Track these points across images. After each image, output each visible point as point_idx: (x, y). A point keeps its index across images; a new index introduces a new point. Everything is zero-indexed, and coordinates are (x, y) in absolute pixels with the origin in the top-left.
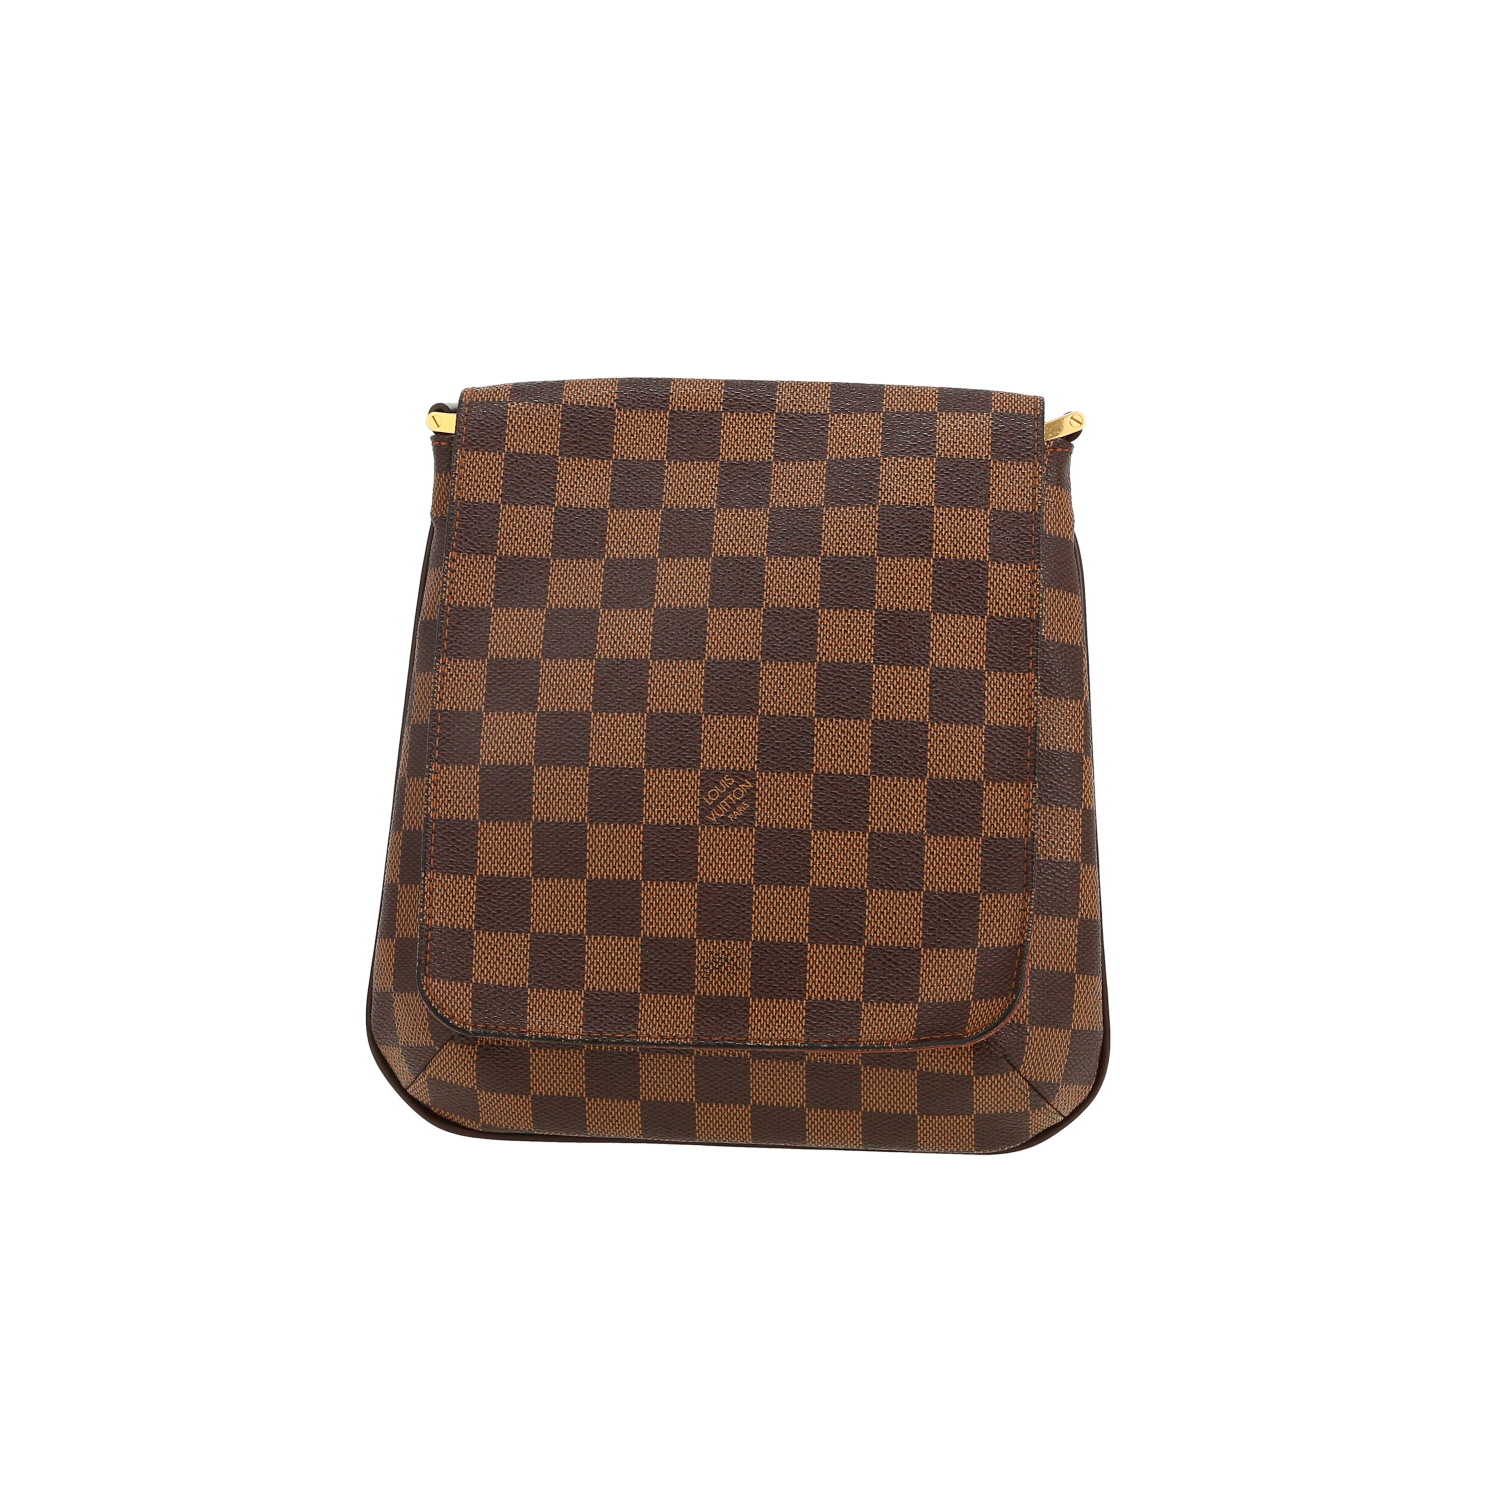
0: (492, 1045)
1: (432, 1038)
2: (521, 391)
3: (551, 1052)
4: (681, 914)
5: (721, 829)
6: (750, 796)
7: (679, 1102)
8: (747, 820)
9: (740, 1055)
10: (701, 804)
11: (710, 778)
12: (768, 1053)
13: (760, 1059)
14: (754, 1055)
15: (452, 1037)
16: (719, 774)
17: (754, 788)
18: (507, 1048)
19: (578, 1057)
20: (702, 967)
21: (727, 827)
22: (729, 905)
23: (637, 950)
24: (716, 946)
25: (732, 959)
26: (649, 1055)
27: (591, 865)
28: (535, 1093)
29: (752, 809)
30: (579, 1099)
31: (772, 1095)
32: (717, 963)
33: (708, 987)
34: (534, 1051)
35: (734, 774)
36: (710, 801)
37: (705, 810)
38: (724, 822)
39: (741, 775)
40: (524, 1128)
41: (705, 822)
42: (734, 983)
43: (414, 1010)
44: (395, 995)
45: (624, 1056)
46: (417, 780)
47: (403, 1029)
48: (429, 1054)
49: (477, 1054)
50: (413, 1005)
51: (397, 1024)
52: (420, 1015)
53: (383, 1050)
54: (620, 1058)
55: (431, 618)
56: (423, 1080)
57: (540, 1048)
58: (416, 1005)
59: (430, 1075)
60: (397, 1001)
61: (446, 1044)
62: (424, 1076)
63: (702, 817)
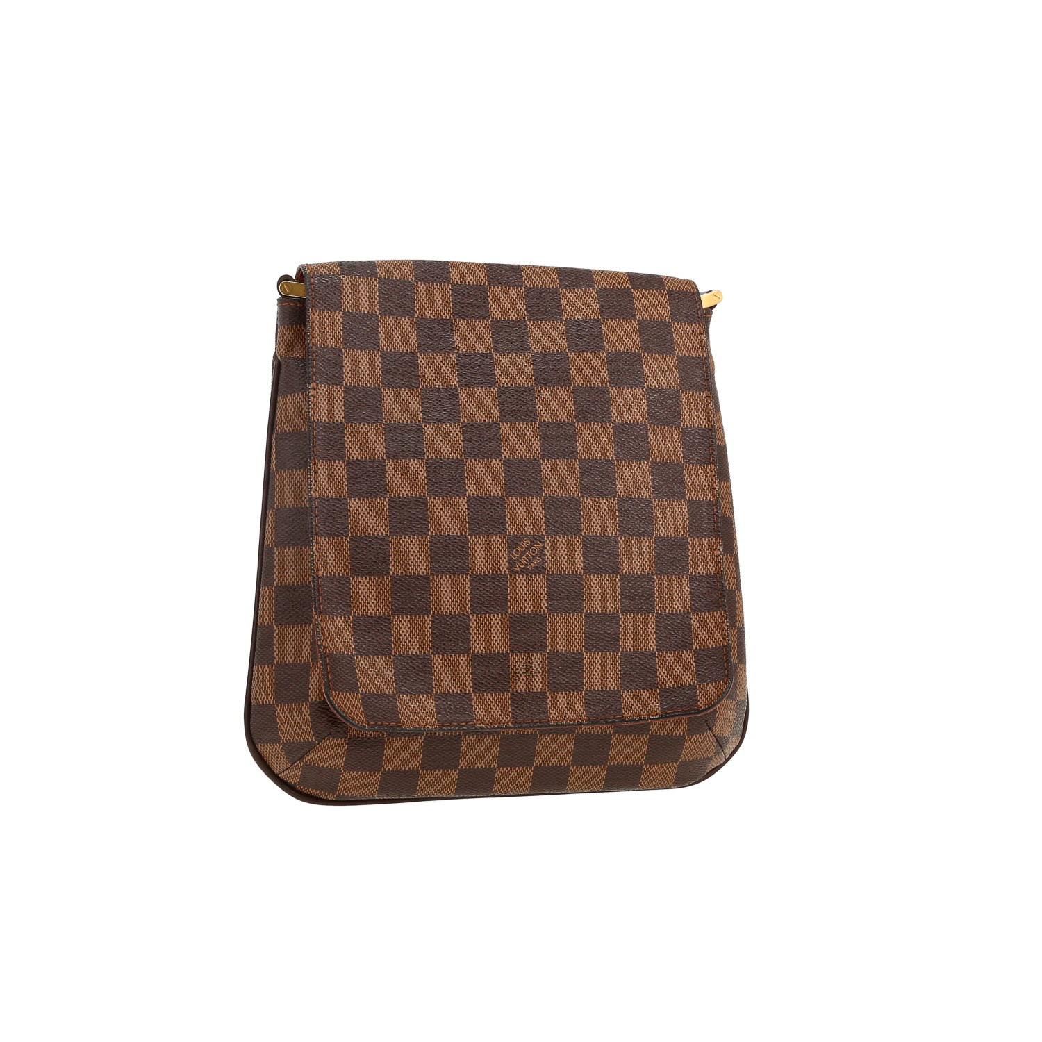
0: (358, 737)
1: (314, 735)
2: (349, 268)
3: (401, 739)
4: (498, 637)
5: (523, 576)
6: (542, 553)
7: (486, 768)
8: (540, 570)
9: (532, 732)
10: (509, 559)
11: (514, 541)
12: (551, 730)
13: (545, 734)
14: (541, 732)
15: (330, 734)
16: (521, 538)
17: (543, 547)
18: (369, 739)
19: (419, 742)
20: (515, 672)
21: (527, 575)
22: (531, 629)
23: (468, 663)
24: (524, 658)
25: (534, 666)
26: (469, 737)
28: (385, 769)
29: (543, 562)
30: (415, 771)
31: (549, 758)
32: (523, 669)
33: (519, 686)
34: (388, 739)
35: (529, 537)
36: (515, 557)
37: (512, 563)
38: (525, 571)
39: (535, 539)
40: (368, 796)
41: (512, 572)
42: (537, 682)
43: (298, 716)
44: (278, 706)
45: (452, 739)
46: (293, 549)
47: (286, 730)
48: (309, 747)
49: (348, 744)
50: (296, 712)
51: (280, 727)
52: (304, 719)
53: (260, 747)
54: (448, 741)
55: (293, 430)
56: (299, 766)
57: (393, 737)
58: (300, 712)
59: (306, 762)
60: (280, 710)
61: (324, 739)
62: (300, 763)
63: (510, 568)
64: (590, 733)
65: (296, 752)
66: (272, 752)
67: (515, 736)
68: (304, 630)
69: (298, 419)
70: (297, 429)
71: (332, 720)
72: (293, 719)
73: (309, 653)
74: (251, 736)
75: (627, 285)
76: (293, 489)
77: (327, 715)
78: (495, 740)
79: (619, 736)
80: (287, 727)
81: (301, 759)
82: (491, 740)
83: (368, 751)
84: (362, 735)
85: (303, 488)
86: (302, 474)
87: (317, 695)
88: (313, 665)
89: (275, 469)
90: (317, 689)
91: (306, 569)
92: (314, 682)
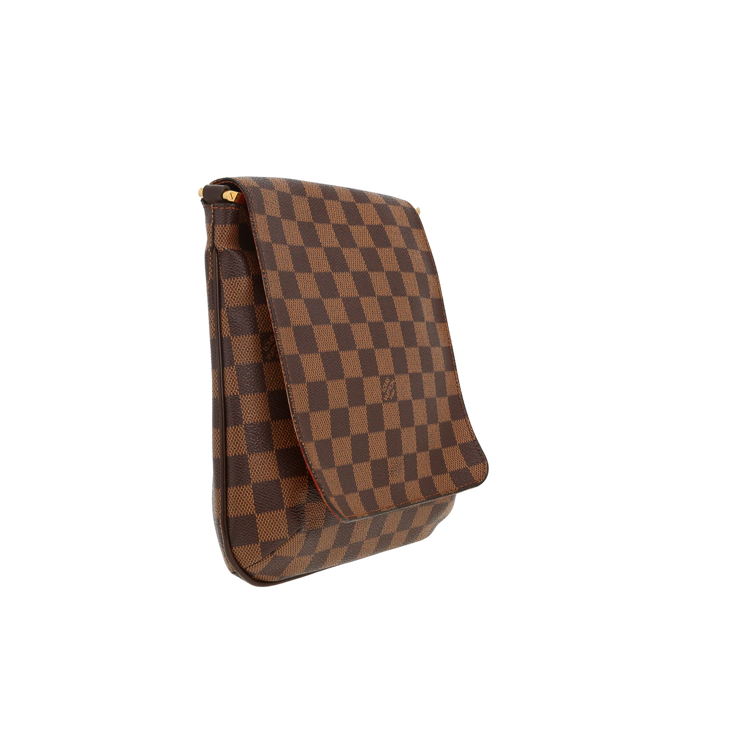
1: (288, 533)
2: (259, 182)
4: (382, 447)
5: (389, 403)
6: (395, 388)
8: (395, 398)
15: (298, 530)
16: (385, 378)
20: (391, 471)
23: (370, 467)
25: (399, 465)
27: (351, 428)
29: (396, 393)
32: (395, 468)
33: (394, 480)
35: (389, 376)
36: (384, 391)
37: (383, 394)
38: (389, 400)
39: (391, 377)
41: (384, 401)
43: (277, 520)
44: (258, 515)
46: (254, 395)
47: (265, 532)
48: (281, 543)
49: (305, 536)
50: (275, 518)
51: (260, 531)
52: (281, 522)
55: (240, 305)
56: (268, 559)
58: (278, 517)
59: (276, 554)
60: (260, 518)
61: (294, 535)
62: (271, 556)
63: (382, 399)
65: (270, 547)
66: (246, 553)
68: (269, 455)
70: (243, 304)
71: (299, 520)
72: (272, 524)
73: (277, 473)
76: (247, 349)
81: (272, 553)
85: (254, 349)
87: (291, 503)
88: (282, 481)
89: (230, 335)
90: (290, 498)
91: (265, 409)
92: (286, 493)
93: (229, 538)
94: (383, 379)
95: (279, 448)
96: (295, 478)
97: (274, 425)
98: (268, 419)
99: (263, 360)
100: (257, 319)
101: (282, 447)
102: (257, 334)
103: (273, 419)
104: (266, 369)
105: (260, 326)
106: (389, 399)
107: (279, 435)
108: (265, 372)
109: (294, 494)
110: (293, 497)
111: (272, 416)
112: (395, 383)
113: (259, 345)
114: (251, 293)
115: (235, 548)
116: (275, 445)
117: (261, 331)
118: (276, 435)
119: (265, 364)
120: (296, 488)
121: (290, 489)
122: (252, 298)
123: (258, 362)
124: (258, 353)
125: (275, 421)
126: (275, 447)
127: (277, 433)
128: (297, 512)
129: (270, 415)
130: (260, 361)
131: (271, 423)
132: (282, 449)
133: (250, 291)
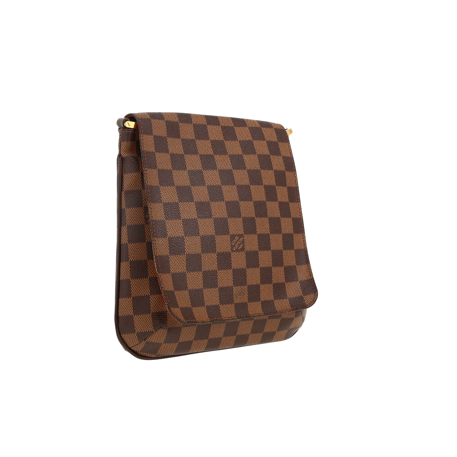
0: (171, 328)
1: (153, 328)
4: (229, 279)
6: (243, 243)
7: (218, 338)
8: (243, 249)
10: (231, 245)
13: (243, 321)
15: (161, 327)
16: (235, 236)
18: (175, 328)
20: (236, 295)
21: (238, 252)
22: (241, 275)
23: (217, 292)
24: (239, 288)
25: (243, 291)
26: (214, 324)
27: (203, 267)
28: (180, 341)
29: (244, 246)
30: (191, 341)
32: (239, 293)
33: (237, 301)
34: (183, 328)
35: (238, 235)
36: (233, 244)
37: (232, 247)
39: (241, 236)
40: (170, 354)
41: (233, 251)
42: (244, 298)
43: (146, 320)
44: (134, 316)
45: (207, 326)
46: (137, 244)
47: (139, 327)
48: (149, 334)
49: (167, 331)
50: (144, 318)
51: (136, 326)
52: (149, 321)
53: (123, 336)
54: (206, 327)
55: (133, 189)
56: (143, 343)
57: (185, 327)
58: (146, 318)
59: (148, 341)
60: (136, 318)
61: (158, 330)
62: (144, 341)
63: (231, 249)
64: (259, 319)
65: (143, 336)
66: (129, 338)
67: (231, 322)
68: (145, 280)
69: (135, 184)
70: (135, 189)
71: (162, 321)
72: (143, 322)
73: (148, 291)
74: (119, 331)
75: (259, 126)
76: (135, 216)
77: (159, 319)
78: (224, 325)
79: (270, 320)
80: (140, 325)
81: (145, 339)
82: (222, 325)
83: (175, 334)
84: (173, 326)
85: (140, 216)
86: (139, 210)
87: (155, 310)
88: (151, 296)
89: (125, 207)
90: (155, 307)
91: (144, 253)
92: (153, 304)
93: (119, 329)
94: (233, 237)
95: (152, 276)
96: (159, 295)
97: (149, 263)
98: (146, 259)
99: (145, 223)
100: (143, 198)
101: (153, 276)
102: (142, 207)
103: (149, 259)
104: (146, 228)
105: (144, 202)
106: (237, 250)
107: (152, 268)
108: (146, 230)
109: (158, 305)
110: (157, 307)
111: (149, 257)
112: (244, 240)
113: (143, 214)
114: (140, 183)
115: (123, 335)
116: (149, 275)
117: (144, 205)
118: (150, 268)
119: (146, 225)
120: (159, 301)
121: (156, 302)
122: (140, 185)
123: (141, 224)
124: (142, 219)
125: (151, 260)
126: (149, 276)
127: (151, 267)
128: (160, 316)
129: (147, 256)
130: (143, 223)
131: (148, 261)
132: (153, 277)
133: (139, 181)
